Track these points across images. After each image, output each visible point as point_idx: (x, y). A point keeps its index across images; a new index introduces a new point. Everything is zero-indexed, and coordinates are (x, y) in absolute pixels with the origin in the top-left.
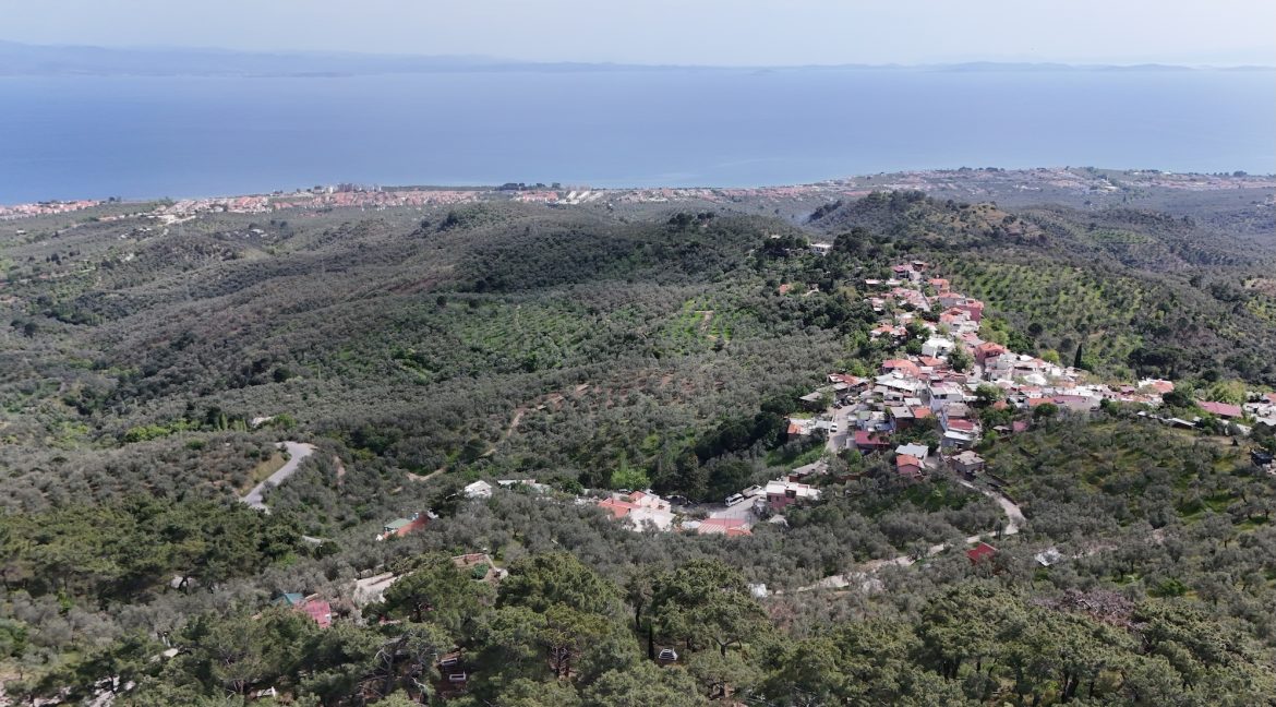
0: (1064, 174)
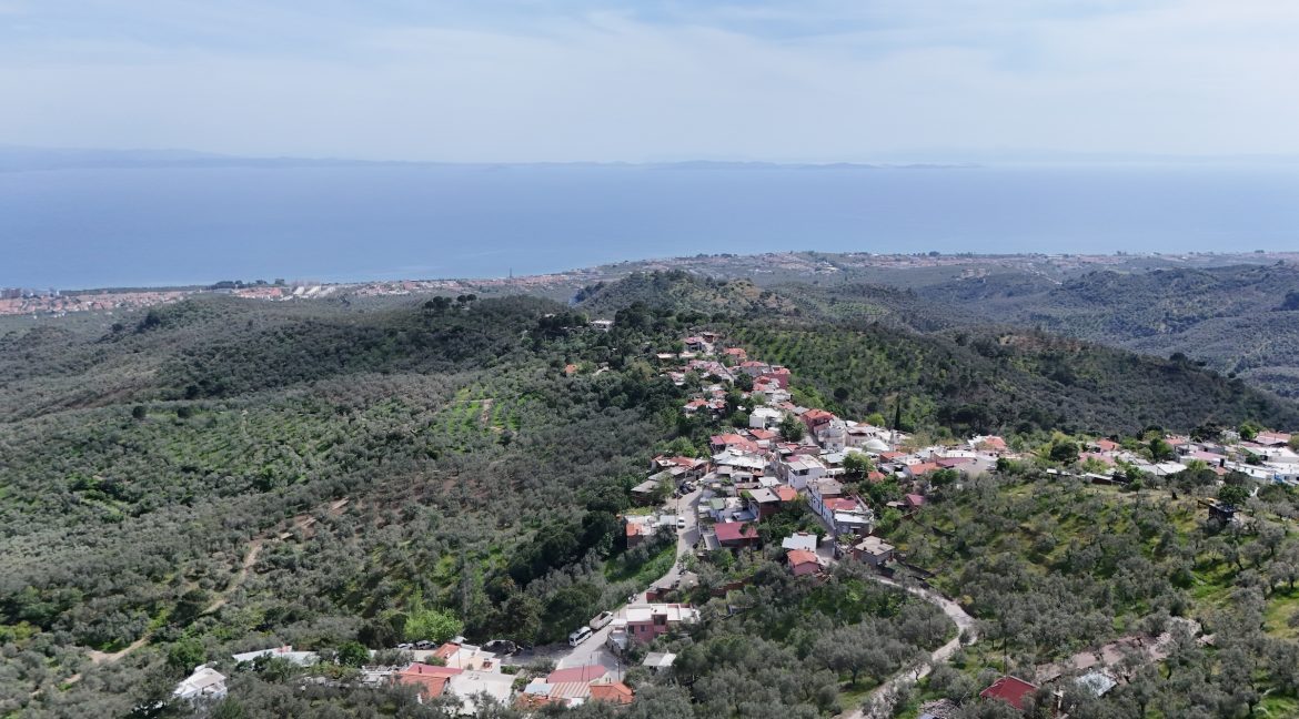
0: (790, 258)
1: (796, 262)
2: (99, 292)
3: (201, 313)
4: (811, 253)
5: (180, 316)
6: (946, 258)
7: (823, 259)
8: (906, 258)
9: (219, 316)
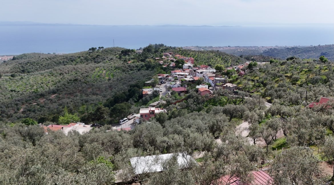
0: (192, 47)
1: (193, 49)
2: (4, 56)
3: (28, 57)
4: (197, 46)
5: (22, 58)
6: (232, 47)
7: (200, 48)
8: (222, 47)
9: (33, 57)
